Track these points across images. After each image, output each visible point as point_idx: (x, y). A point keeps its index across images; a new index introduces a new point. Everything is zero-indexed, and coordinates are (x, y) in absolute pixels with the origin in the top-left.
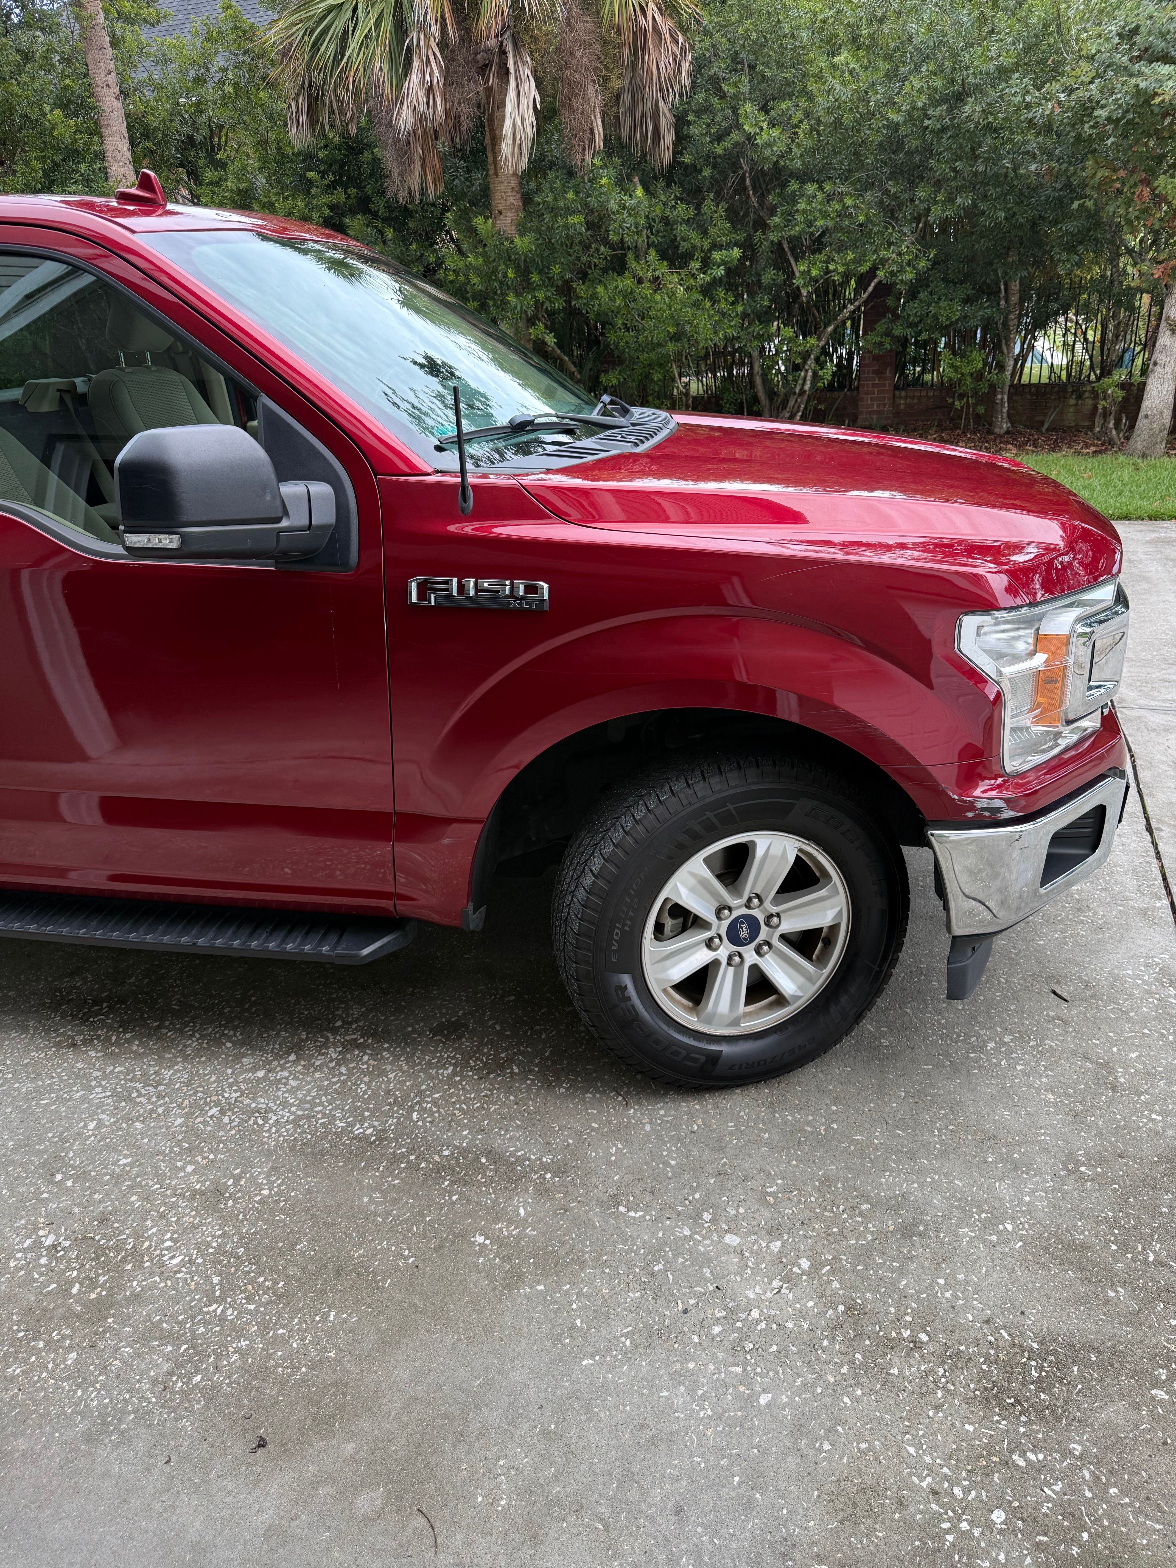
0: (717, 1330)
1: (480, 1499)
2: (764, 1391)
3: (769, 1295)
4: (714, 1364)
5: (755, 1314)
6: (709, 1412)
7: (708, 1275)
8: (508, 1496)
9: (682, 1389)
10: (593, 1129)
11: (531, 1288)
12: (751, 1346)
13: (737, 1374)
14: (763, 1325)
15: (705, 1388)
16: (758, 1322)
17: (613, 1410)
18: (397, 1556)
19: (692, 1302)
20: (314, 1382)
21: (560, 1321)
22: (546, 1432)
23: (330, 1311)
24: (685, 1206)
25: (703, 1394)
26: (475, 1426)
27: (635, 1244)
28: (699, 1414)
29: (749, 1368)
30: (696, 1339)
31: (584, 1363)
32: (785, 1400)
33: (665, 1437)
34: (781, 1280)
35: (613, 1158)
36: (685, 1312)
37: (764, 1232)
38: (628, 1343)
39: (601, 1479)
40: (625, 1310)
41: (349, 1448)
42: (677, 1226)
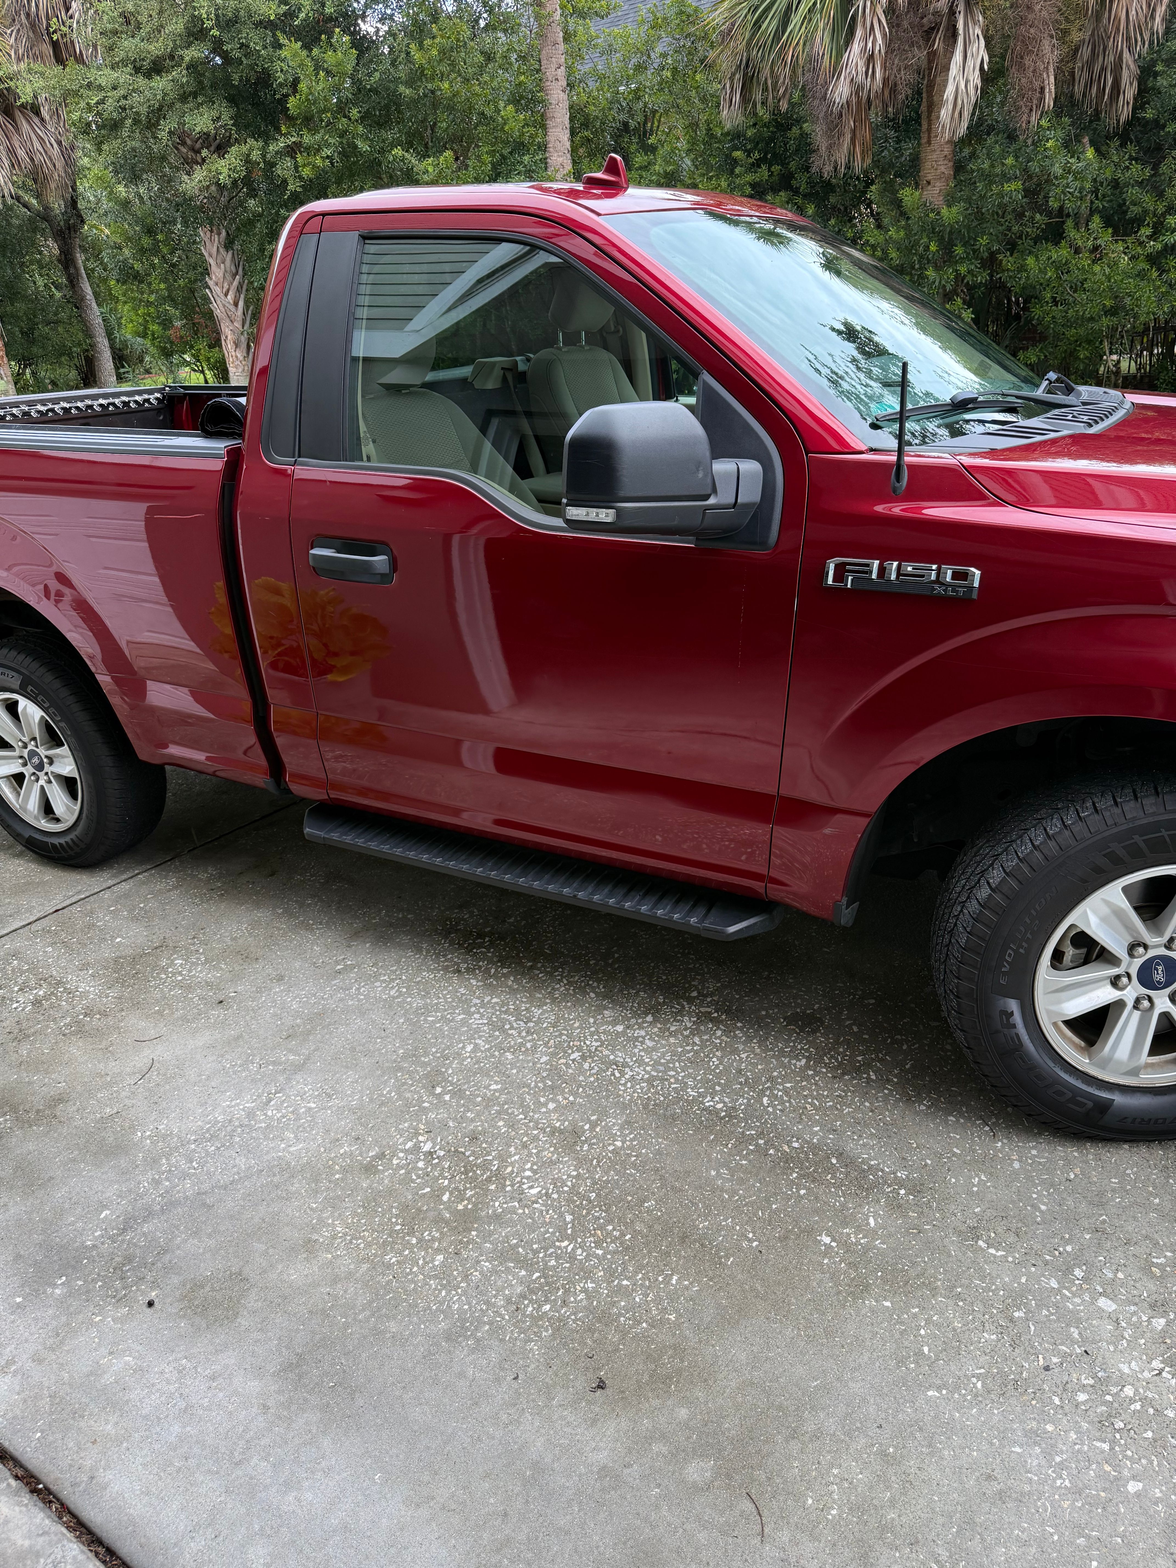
0: (1082, 1397)
1: (810, 1501)
2: (1134, 1478)
3: (1146, 1374)
4: (1076, 1433)
5: (1129, 1391)
6: (1067, 1483)
7: (1076, 1335)
8: (839, 1507)
9: (1038, 1450)
10: (954, 1154)
11: (877, 1301)
12: (1122, 1425)
13: (1103, 1452)
14: (1137, 1406)
15: (1065, 1456)
16: (1132, 1401)
17: (958, 1451)
18: (724, 1533)
19: (1055, 1360)
20: (653, 1340)
21: (906, 1343)
22: (883, 1454)
23: (672, 1275)
24: (1054, 1256)
25: (1061, 1462)
26: (810, 1427)
27: (994, 1284)
28: (1054, 1480)
29: (1117, 1448)
30: (1057, 1401)
31: (930, 1393)
32: (1159, 1495)
33: (1014, 1495)
34: (1162, 1362)
35: (975, 1189)
36: (1047, 1368)
37: (1146, 1305)
38: (979, 1385)
39: (941, 1520)
40: (979, 1349)
41: (683, 1413)
42: (1044, 1276)
